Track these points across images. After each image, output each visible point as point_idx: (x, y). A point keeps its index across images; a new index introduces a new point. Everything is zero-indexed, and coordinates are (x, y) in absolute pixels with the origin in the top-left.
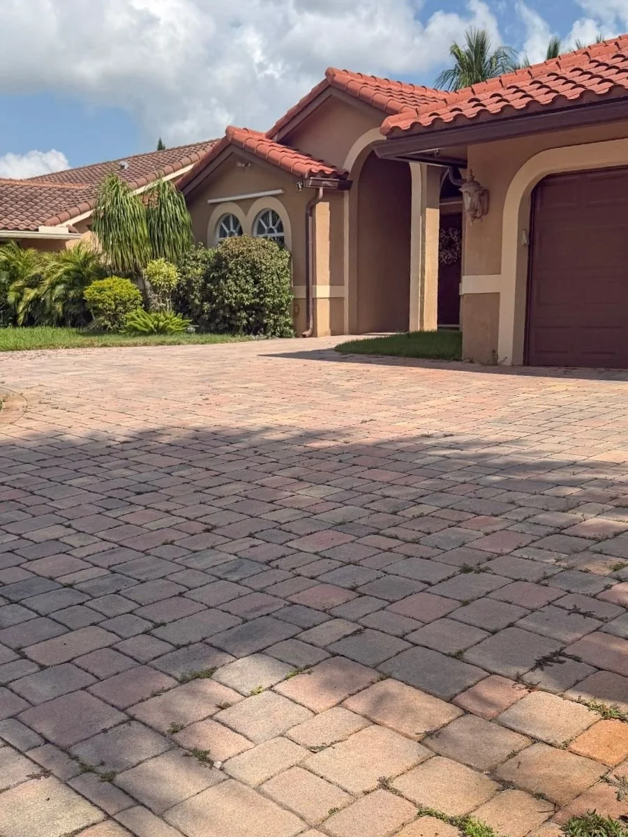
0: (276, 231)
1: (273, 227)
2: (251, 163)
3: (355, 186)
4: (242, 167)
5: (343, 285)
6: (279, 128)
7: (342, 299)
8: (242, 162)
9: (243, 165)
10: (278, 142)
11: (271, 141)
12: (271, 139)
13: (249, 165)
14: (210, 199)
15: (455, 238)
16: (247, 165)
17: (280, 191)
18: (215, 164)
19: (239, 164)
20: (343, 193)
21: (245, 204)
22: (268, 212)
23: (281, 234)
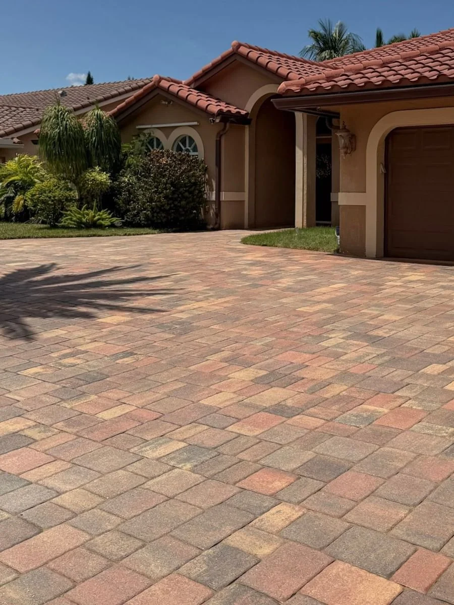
0: (191, 151)
1: (189, 148)
2: (173, 101)
3: (253, 122)
4: (165, 104)
5: (244, 191)
6: (196, 79)
7: (242, 202)
8: (165, 101)
9: (167, 103)
10: (195, 89)
11: (188, 87)
12: (189, 86)
13: (171, 103)
14: (138, 125)
15: (326, 161)
16: (169, 103)
17: (195, 123)
18: (144, 101)
19: (164, 102)
20: (245, 127)
21: (167, 131)
22: (186, 137)
23: (195, 153)
